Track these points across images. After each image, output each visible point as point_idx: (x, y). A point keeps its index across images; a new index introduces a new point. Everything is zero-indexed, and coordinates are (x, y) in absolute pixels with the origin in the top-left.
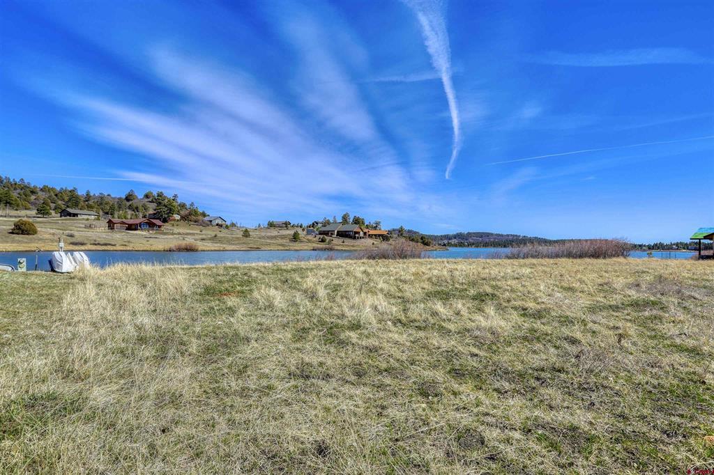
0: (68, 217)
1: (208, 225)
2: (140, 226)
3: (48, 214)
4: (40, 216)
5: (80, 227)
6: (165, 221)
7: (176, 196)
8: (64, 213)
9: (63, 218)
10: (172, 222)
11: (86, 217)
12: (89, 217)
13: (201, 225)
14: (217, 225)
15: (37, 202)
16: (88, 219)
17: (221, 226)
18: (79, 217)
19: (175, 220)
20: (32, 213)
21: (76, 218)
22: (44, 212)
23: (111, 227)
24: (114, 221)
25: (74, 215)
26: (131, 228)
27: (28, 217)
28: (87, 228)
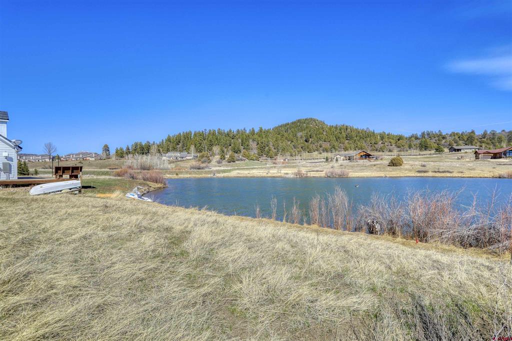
0: (454, 152)
2: (505, 155)
3: (442, 151)
4: (437, 153)
5: (455, 159)
8: (452, 149)
9: (451, 153)
11: (466, 150)
12: (467, 151)
15: (446, 144)
16: (466, 152)
18: (462, 151)
20: (433, 152)
21: (460, 152)
22: (439, 150)
23: (477, 158)
24: (479, 151)
25: (458, 150)
26: (495, 156)
27: (430, 154)
28: (458, 159)
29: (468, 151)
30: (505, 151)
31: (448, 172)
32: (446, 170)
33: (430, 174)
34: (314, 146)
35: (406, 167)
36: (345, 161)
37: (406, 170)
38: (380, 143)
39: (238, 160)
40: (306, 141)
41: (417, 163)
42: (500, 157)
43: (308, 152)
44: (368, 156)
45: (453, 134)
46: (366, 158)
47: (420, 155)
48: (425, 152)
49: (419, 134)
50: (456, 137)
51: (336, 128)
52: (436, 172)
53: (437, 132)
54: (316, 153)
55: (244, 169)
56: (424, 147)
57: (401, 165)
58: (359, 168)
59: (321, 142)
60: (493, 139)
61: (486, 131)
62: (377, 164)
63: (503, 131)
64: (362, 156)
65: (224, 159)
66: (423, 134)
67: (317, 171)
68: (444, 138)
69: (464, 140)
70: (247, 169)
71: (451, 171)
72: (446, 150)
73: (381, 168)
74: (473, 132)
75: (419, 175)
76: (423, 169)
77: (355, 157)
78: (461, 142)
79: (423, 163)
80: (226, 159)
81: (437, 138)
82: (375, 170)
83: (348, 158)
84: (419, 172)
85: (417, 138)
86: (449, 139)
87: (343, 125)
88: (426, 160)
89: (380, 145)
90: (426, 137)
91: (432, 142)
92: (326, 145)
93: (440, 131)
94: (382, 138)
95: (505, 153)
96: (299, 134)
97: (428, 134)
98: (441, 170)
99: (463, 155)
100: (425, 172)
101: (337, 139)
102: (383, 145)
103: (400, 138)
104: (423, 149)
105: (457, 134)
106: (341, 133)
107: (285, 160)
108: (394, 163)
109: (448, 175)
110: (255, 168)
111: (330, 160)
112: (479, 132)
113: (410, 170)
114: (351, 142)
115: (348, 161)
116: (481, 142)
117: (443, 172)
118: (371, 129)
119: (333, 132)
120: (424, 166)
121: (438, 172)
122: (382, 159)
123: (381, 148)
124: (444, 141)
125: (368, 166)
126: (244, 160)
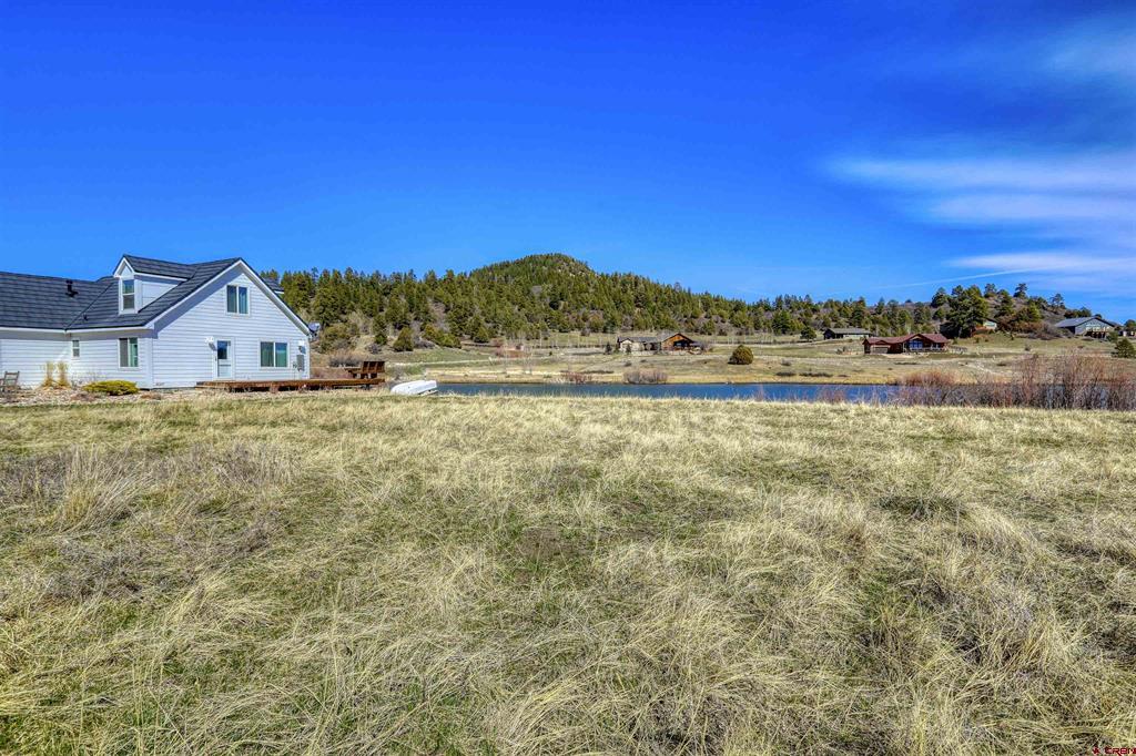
0: (831, 339)
1: (1058, 336)
2: (908, 347)
3: (813, 337)
4: (804, 340)
5: (833, 352)
6: (966, 334)
7: (1022, 287)
8: (829, 335)
9: (826, 340)
10: (980, 336)
11: (852, 337)
13: (1039, 337)
14: (1089, 333)
15: (818, 322)
16: (851, 341)
17: (1099, 336)
18: (845, 338)
19: (985, 331)
20: (797, 337)
21: (840, 339)
22: (807, 335)
23: (867, 351)
24: (871, 339)
25: (840, 336)
26: (895, 349)
27: (793, 342)
28: (839, 352)
29: (855, 337)
30: (908, 341)
31: (825, 375)
32: (822, 372)
33: (798, 379)
34: (570, 317)
35: (759, 366)
36: (644, 353)
37: (760, 371)
38: (703, 315)
39: (417, 346)
40: (551, 305)
41: (775, 359)
42: (900, 351)
43: (560, 331)
44: (685, 344)
45: (830, 304)
46: (683, 347)
47: (775, 342)
48: (782, 338)
49: (772, 301)
50: (836, 309)
51: (615, 279)
52: (805, 375)
53: (803, 298)
54: (577, 333)
55: (441, 366)
56: (781, 327)
57: (750, 362)
58: (678, 368)
59: (584, 310)
60: (894, 315)
61: (882, 300)
62: (710, 360)
63: (909, 301)
64: (675, 343)
65: (385, 343)
66: (779, 300)
67: (602, 372)
68: (815, 310)
69: (847, 316)
70: (446, 366)
71: (829, 373)
72: (819, 334)
73: (716, 367)
74: (862, 302)
75: (780, 380)
76: (786, 370)
77: (663, 345)
78: (842, 320)
79: (786, 359)
80: (391, 344)
81: (803, 311)
82: (708, 370)
83: (649, 346)
84: (780, 374)
85: (767, 309)
86: (823, 312)
87: (629, 275)
88: (787, 353)
89: (702, 321)
90: (784, 306)
91: (794, 318)
92: (596, 317)
93: (808, 296)
94: (706, 306)
95: (907, 343)
96: (536, 290)
97: (788, 302)
98: (814, 372)
99: (845, 344)
100: (790, 375)
101: (619, 303)
102: (707, 320)
103: (738, 307)
104: (780, 331)
105: (837, 303)
106: (625, 292)
107: (518, 348)
108: (740, 359)
109: (826, 380)
110: (464, 365)
111: (613, 349)
112: (871, 303)
113: (765, 372)
114: (645, 312)
115: (650, 353)
116: (874, 322)
117: (817, 375)
118: (684, 287)
119: (610, 289)
120: (787, 364)
121: (810, 374)
122: (711, 350)
123: (705, 327)
124: (815, 316)
125: (693, 363)
126: (431, 346)
